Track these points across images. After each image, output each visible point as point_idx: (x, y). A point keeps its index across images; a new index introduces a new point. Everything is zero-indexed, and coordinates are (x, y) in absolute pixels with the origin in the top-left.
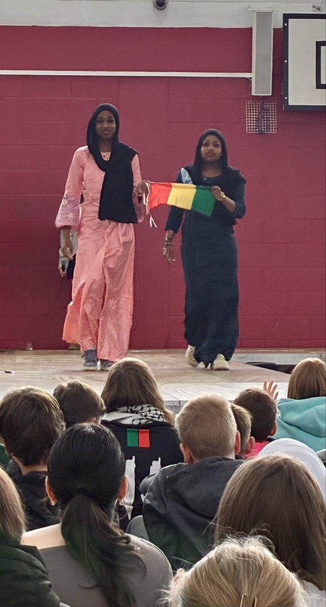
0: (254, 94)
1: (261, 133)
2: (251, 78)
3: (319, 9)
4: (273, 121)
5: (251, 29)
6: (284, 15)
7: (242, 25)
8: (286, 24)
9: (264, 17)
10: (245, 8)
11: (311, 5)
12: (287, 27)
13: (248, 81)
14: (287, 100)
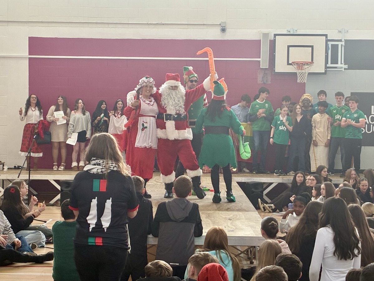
0: (261, 67)
1: (264, 83)
2: (260, 61)
3: (289, 32)
4: (269, 78)
5: (260, 40)
6: (274, 34)
7: (257, 38)
8: (275, 38)
9: (266, 35)
10: (259, 32)
11: (286, 30)
12: (275, 39)
13: (259, 62)
14: (275, 70)
